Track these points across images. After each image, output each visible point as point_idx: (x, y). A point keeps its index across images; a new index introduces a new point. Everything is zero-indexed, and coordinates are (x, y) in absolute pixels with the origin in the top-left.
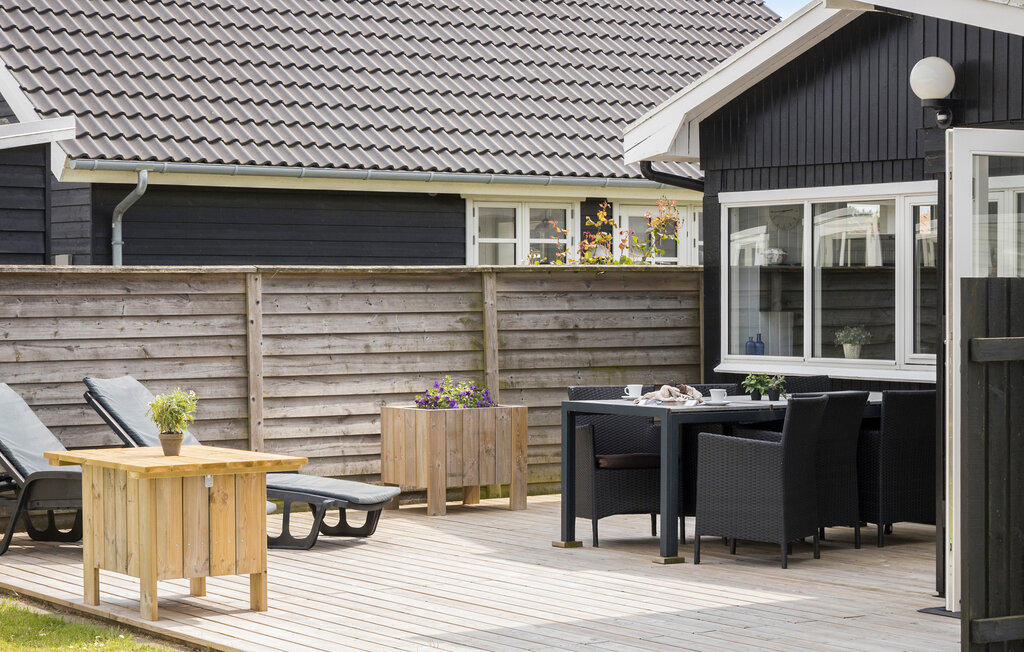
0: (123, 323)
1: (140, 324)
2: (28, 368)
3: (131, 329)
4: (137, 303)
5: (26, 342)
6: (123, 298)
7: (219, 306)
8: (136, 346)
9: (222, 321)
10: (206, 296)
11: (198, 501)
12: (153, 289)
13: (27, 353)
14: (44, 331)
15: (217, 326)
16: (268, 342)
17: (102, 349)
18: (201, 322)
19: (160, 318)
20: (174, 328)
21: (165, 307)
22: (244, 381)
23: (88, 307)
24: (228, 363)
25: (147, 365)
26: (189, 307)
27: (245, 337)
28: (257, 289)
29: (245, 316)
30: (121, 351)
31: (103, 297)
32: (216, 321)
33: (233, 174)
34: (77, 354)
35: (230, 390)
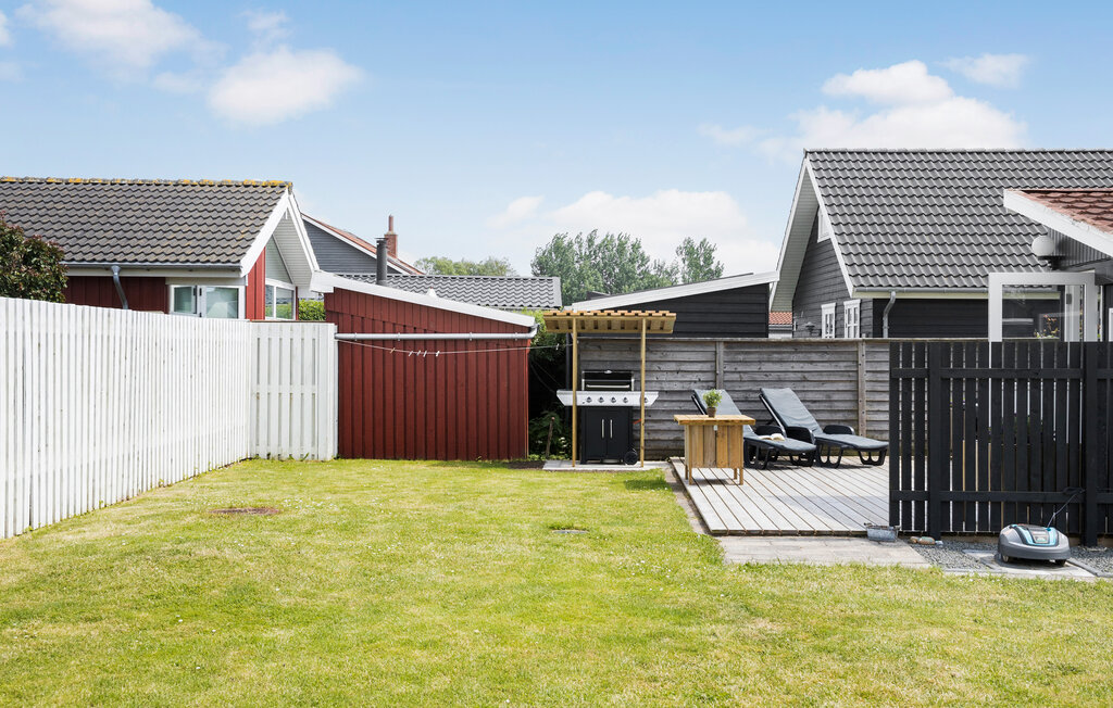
0: (794, 364)
1: (802, 365)
2: (745, 384)
3: (797, 367)
4: (800, 355)
5: (745, 372)
6: (793, 353)
7: (843, 357)
8: (800, 375)
9: (845, 364)
10: (837, 352)
11: (710, 438)
12: (808, 349)
13: (745, 377)
14: (754, 368)
15: (842, 366)
16: (868, 374)
17: (782, 376)
18: (834, 364)
19: (812, 362)
20: (820, 367)
21: (815, 357)
22: (856, 392)
23: (776, 357)
24: (848, 384)
25: (805, 384)
26: (827, 357)
27: (857, 371)
29: (857, 362)
30: (792, 376)
31: (784, 352)
32: (842, 364)
33: (943, 292)
34: (770, 378)
35: (849, 396)
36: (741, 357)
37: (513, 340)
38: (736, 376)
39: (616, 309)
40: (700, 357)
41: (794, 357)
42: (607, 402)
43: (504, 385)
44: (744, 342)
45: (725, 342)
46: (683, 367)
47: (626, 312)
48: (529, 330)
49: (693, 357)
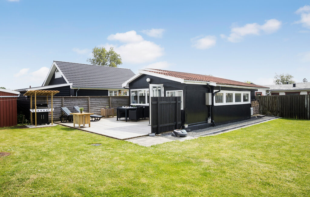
2: (68, 106)
3: (78, 102)
7: (86, 100)
11: (84, 117)
12: (80, 98)
13: (68, 104)
14: (70, 102)
15: (86, 102)
16: (90, 103)
17: (75, 104)
20: (82, 102)
21: (81, 100)
22: (88, 107)
23: (74, 100)
24: (87, 105)
26: (83, 100)
27: (88, 103)
28: (89, 98)
29: (88, 101)
30: (77, 104)
34: (73, 104)
35: (87, 107)
36: (67, 100)
37: (14, 97)
38: (66, 104)
39: (39, 90)
40: (59, 100)
41: (77, 100)
42: (43, 111)
43: (11, 108)
44: (67, 97)
45: (64, 97)
46: (55, 103)
47: (42, 91)
48: (18, 95)
49: (57, 100)
